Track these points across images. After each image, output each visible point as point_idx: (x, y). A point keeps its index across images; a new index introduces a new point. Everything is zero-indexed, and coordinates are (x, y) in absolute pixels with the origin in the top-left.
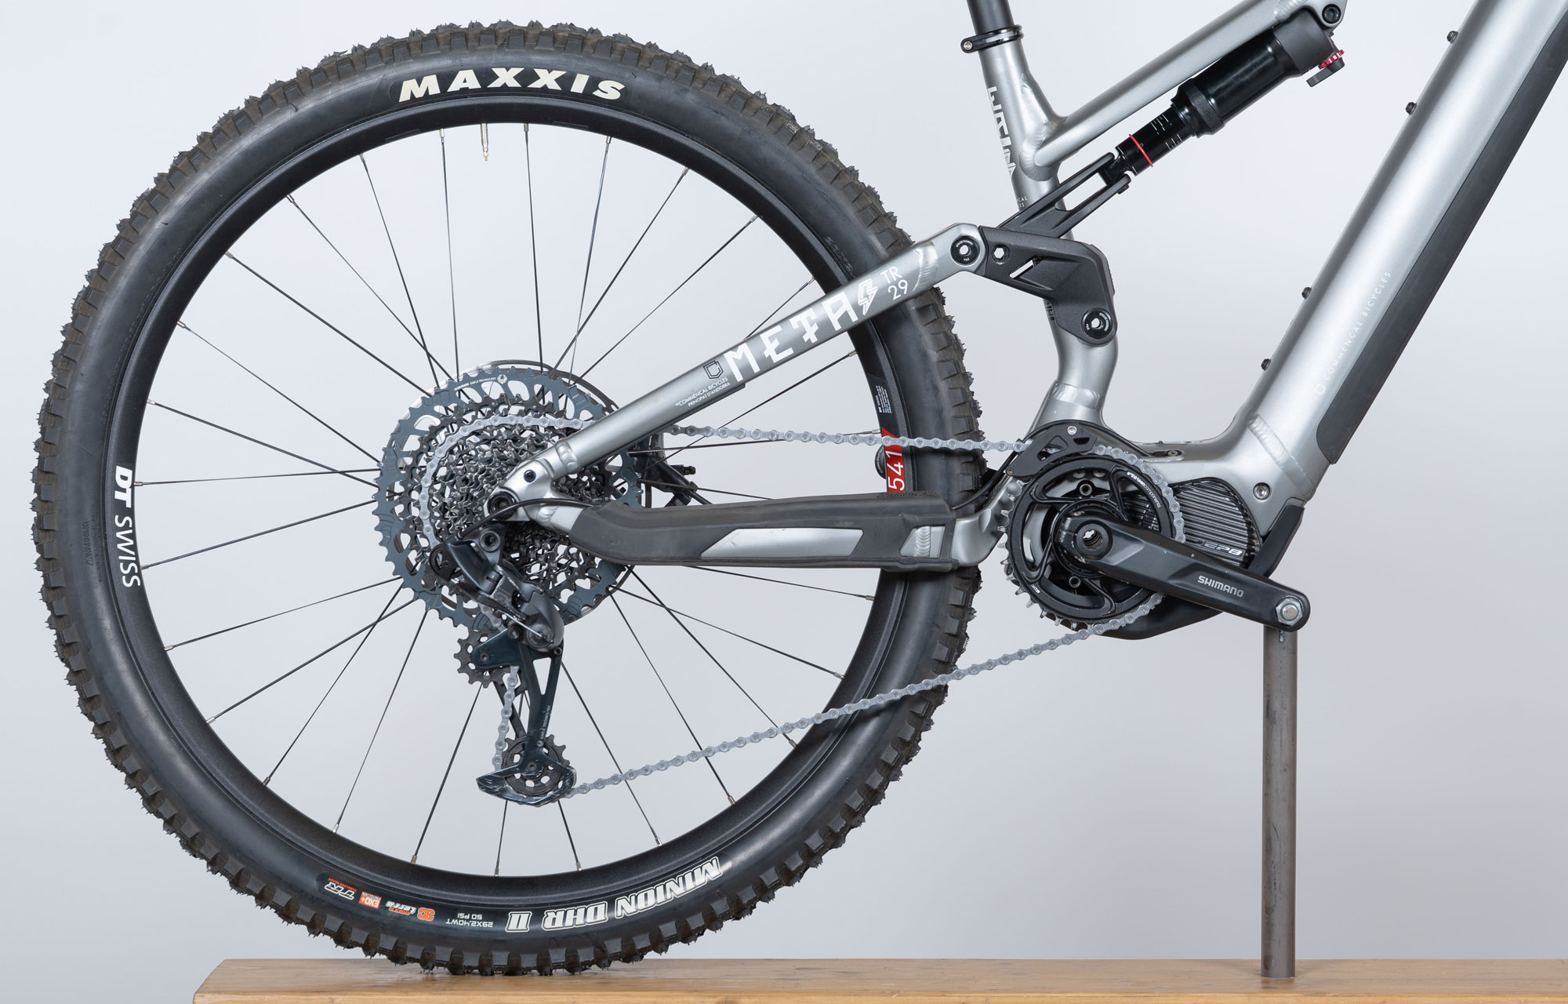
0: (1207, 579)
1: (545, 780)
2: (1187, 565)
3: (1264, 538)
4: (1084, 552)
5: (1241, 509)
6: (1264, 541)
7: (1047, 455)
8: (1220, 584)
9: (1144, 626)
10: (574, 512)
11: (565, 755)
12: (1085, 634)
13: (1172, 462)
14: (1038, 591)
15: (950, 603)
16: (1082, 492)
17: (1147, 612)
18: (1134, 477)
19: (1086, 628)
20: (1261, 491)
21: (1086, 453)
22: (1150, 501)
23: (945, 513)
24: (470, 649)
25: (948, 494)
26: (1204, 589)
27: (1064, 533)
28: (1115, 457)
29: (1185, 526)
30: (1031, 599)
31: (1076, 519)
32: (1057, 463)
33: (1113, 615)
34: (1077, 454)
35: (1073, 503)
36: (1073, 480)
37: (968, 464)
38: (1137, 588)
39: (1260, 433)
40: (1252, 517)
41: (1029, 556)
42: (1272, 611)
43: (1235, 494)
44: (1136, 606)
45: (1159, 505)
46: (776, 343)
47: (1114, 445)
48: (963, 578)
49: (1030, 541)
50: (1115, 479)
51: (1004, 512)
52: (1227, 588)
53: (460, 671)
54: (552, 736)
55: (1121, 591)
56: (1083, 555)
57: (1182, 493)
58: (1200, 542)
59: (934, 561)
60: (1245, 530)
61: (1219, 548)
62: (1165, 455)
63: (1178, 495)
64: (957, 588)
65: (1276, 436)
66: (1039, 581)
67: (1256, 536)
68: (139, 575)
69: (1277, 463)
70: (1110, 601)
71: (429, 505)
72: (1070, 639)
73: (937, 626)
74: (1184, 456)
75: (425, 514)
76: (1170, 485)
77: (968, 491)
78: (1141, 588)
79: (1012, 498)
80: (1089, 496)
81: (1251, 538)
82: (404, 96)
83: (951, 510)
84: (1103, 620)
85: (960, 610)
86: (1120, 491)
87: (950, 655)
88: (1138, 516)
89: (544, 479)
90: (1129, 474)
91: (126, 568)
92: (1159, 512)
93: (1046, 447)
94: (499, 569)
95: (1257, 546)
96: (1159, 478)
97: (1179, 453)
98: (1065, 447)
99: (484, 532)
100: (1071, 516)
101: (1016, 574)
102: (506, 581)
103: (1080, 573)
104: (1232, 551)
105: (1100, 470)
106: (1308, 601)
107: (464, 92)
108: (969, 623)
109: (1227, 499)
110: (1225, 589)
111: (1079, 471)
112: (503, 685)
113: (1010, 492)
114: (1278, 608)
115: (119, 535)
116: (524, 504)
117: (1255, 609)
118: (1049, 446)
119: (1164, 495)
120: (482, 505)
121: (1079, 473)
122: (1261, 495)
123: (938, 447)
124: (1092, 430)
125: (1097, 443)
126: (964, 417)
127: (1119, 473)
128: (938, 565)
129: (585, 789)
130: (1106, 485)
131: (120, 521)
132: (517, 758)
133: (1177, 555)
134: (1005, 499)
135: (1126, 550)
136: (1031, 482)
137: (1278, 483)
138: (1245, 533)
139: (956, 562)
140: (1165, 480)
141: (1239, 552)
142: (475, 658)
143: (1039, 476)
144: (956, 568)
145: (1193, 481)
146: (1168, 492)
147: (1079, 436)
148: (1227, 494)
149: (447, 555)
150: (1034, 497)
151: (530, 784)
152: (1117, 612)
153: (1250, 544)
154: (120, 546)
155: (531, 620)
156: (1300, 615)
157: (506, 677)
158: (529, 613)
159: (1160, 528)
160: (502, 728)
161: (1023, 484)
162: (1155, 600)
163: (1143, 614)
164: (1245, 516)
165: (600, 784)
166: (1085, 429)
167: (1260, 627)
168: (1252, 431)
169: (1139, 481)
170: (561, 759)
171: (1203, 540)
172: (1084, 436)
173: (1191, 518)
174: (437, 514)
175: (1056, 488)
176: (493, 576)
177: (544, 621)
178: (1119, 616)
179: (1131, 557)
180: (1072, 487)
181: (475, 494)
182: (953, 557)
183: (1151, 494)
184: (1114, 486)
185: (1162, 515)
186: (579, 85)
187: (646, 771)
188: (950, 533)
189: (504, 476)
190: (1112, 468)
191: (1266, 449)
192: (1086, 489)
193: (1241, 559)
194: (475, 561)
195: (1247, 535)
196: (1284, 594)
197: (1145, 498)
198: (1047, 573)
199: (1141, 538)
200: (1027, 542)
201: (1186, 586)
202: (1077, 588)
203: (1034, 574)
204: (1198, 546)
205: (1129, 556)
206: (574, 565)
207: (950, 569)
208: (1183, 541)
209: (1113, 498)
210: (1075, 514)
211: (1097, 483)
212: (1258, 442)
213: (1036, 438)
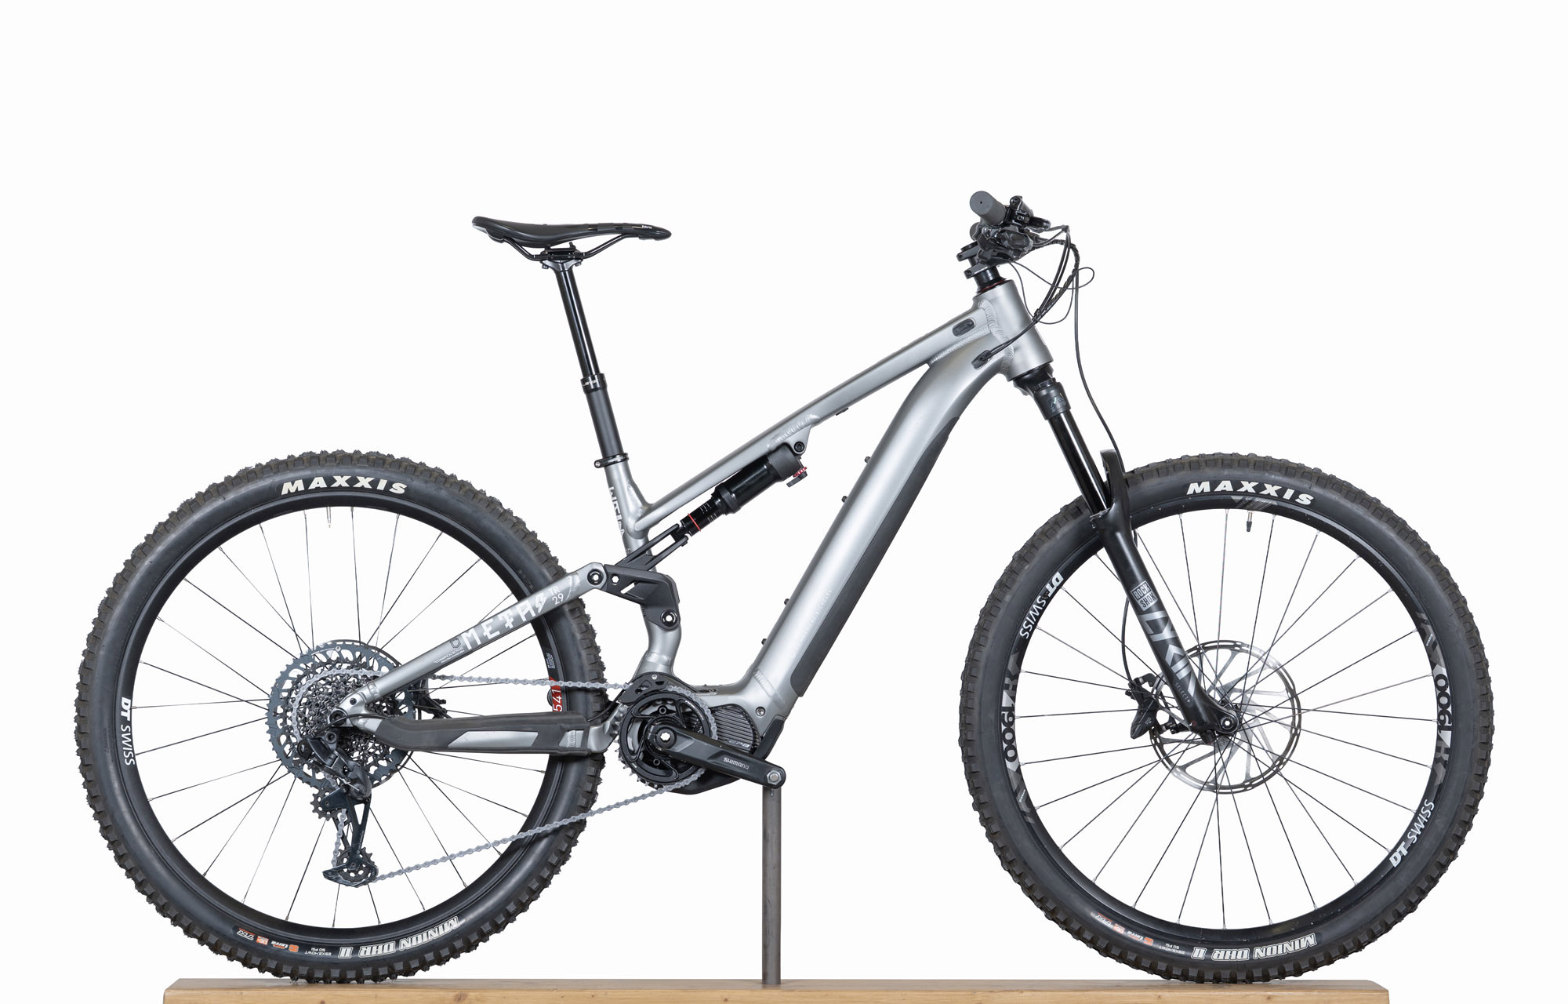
0: (730, 759)
1: (361, 872)
2: (718, 751)
3: (762, 738)
4: (661, 745)
5: (749, 721)
6: (762, 740)
7: (641, 691)
8: (738, 762)
9: (695, 787)
10: (379, 721)
11: (372, 859)
12: (662, 790)
13: (711, 695)
14: (636, 767)
15: (587, 774)
16: (661, 712)
17: (696, 779)
18: (689, 703)
19: (662, 787)
20: (760, 710)
21: (663, 690)
22: (698, 717)
23: (584, 723)
24: (319, 800)
25: (586, 713)
26: (729, 766)
27: (650, 735)
28: (678, 692)
29: (718, 731)
30: (632, 771)
31: (657, 726)
32: (646, 695)
33: (678, 780)
34: (657, 690)
35: (656, 717)
36: (655, 705)
37: (597, 697)
38: (691, 765)
39: (759, 679)
40: (753, 722)
41: (631, 748)
42: (766, 777)
43: (746, 713)
44: (690, 775)
45: (703, 719)
46: (490, 628)
47: (679, 686)
48: (594, 759)
49: (631, 739)
50: (679, 704)
51: (617, 723)
53: (314, 811)
54: (365, 848)
55: (683, 767)
56: (661, 747)
57: (716, 712)
58: (726, 740)
59: (578, 749)
60: (751, 733)
61: (737, 743)
62: (707, 691)
63: (714, 713)
64: (591, 765)
65: (769, 681)
66: (637, 761)
67: (757, 737)
68: (134, 758)
69: (769, 696)
70: (677, 773)
71: (297, 719)
72: (654, 793)
73: (580, 787)
74: (718, 692)
75: (294, 724)
76: (709, 708)
77: (597, 711)
78: (693, 765)
79: (621, 715)
80: (664, 714)
81: (755, 738)
82: (284, 492)
83: (587, 721)
84: (672, 783)
85: (593, 778)
86: (682, 711)
87: (587, 803)
88: (692, 725)
89: (361, 703)
90: (686, 701)
91: (127, 755)
92: (703, 722)
93: (640, 687)
94: (336, 752)
95: (758, 742)
96: (703, 704)
97: (715, 691)
98: (651, 686)
99: (327, 733)
100: (654, 726)
101: (624, 757)
102: (340, 759)
103: (659, 757)
104: (744, 745)
105: (670, 700)
106: (784, 771)
107: (318, 489)
109: (742, 716)
110: (741, 765)
111: (659, 700)
112: (338, 819)
113: (620, 712)
114: (768, 775)
115: (123, 736)
116: (349, 717)
117: (755, 776)
118: (642, 686)
119: (706, 713)
120: (326, 718)
122: (760, 713)
123: (581, 687)
124: (666, 677)
125: (668, 684)
126: (595, 670)
127: (681, 701)
128: (580, 752)
129: (383, 877)
130: (674, 708)
131: (124, 728)
132: (345, 860)
133: (712, 746)
134: (618, 716)
135: (686, 743)
136: (632, 706)
137: (770, 707)
138: (752, 735)
139: (590, 750)
140: (706, 705)
141: (748, 745)
142: (322, 804)
143: (636, 703)
144: (590, 753)
145: (722, 706)
146: (708, 712)
147: (659, 680)
148: (742, 713)
149: (307, 746)
150: (634, 714)
151: (352, 875)
152: (680, 779)
153: (754, 741)
154: (124, 742)
155: (353, 781)
156: (781, 779)
157: (339, 815)
158: (352, 778)
159: (704, 731)
160: (337, 844)
161: (628, 707)
162: (701, 771)
163: (694, 780)
164: (752, 725)
165: (391, 875)
166: (661, 676)
167: (760, 787)
168: (755, 678)
169: (692, 706)
170: (370, 861)
171: (729, 739)
172: (661, 680)
173: (720, 722)
174: (301, 724)
175: (646, 710)
176: (332, 756)
177: (361, 782)
178: (680, 781)
179: (688, 747)
180: (655, 709)
181: (323, 712)
182: (589, 747)
183: (699, 713)
184: (679, 709)
185: (705, 724)
186: (382, 486)
187: (417, 867)
188: (587, 734)
189: (339, 702)
190: (677, 698)
191: (763, 688)
192: (663, 710)
193: (749, 749)
194: (323, 748)
196: (771, 768)
197: (696, 715)
198: (641, 756)
199: (693, 737)
200: (629, 740)
201: (718, 763)
202: (657, 765)
203: (634, 757)
204: (725, 742)
205: (686, 747)
206: (378, 752)
207: (586, 754)
208: (716, 739)
209: (678, 715)
210: (657, 724)
211: (669, 707)
212: (759, 684)
213: (635, 682)
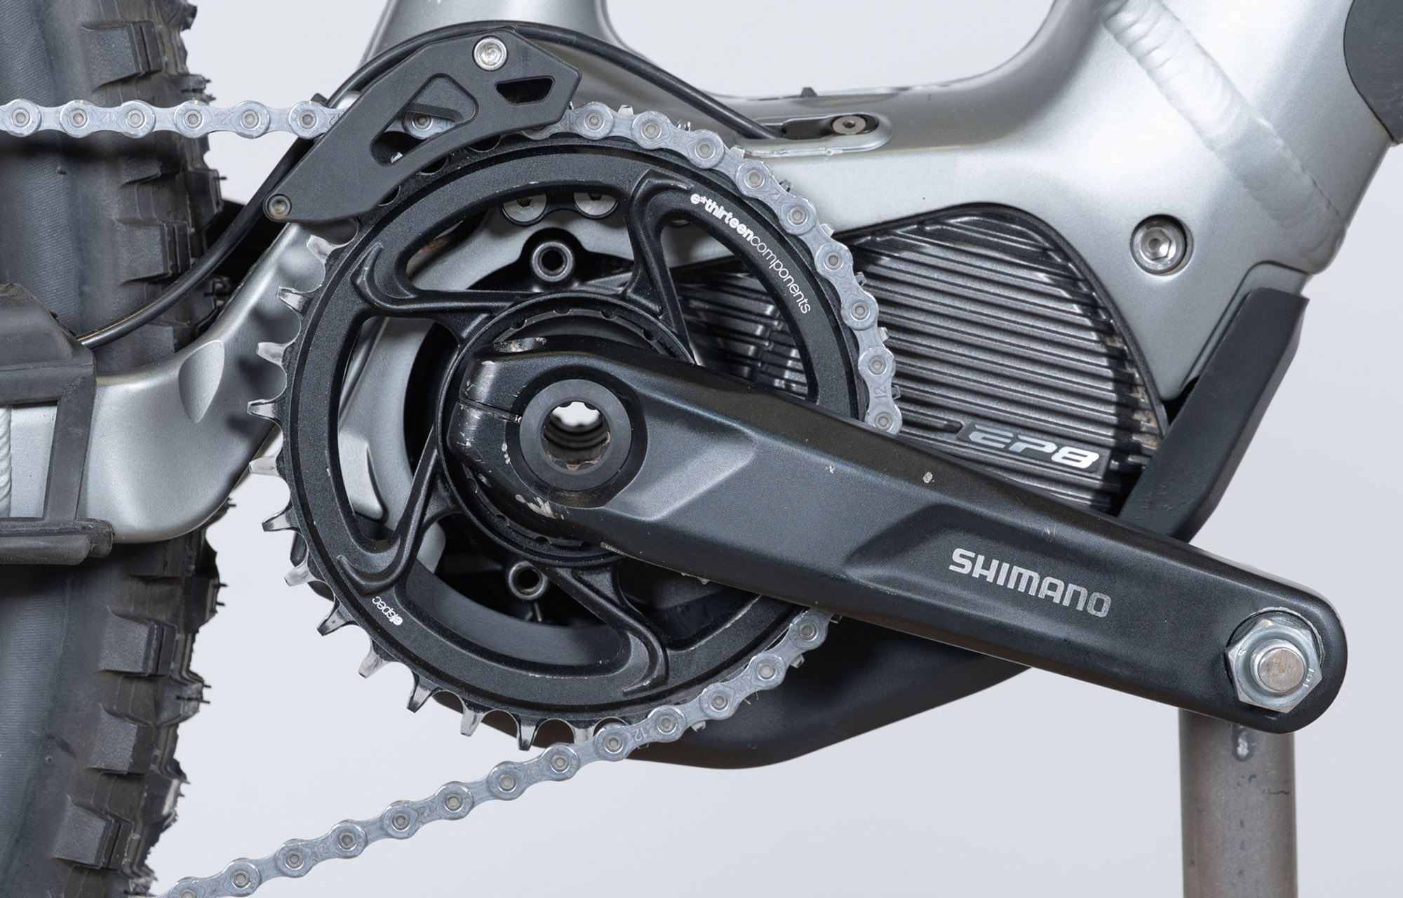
0: (981, 559)
2: (908, 511)
3: (1173, 406)
4: (547, 477)
5: (1091, 307)
6: (1171, 416)
7: (407, 143)
8: (1027, 573)
9: (770, 722)
12: (566, 759)
13: (849, 154)
14: (397, 620)
15: (103, 665)
16: (539, 271)
17: (777, 678)
18: (715, 209)
19: (569, 739)
20: (1155, 243)
21: (545, 134)
22: (774, 293)
23: (55, 358)
25: (82, 294)
26: (966, 594)
27: (476, 415)
28: (647, 142)
29: (899, 375)
30: (375, 647)
31: (513, 363)
32: (445, 169)
33: (660, 693)
34: (514, 137)
35: (506, 308)
36: (508, 228)
37: (149, 189)
38: (739, 597)
39: (1146, 43)
40: (1128, 333)
41: (361, 493)
42: (1214, 662)
43: (1067, 258)
44: (740, 658)
45: (803, 304)
47: (641, 102)
48: (148, 580)
49: (366, 445)
50: (648, 220)
51: (269, 350)
52: (1053, 587)
55: (687, 607)
56: (545, 489)
57: (885, 261)
58: (952, 429)
59: (24, 528)
60: (1104, 379)
61: (1019, 447)
62: (824, 131)
63: (872, 269)
64: (125, 616)
65: (1205, 53)
66: (400, 582)
67: (1144, 400)
69: (1211, 145)
70: (647, 644)
72: (515, 780)
73: (65, 747)
74: (888, 132)
76: (841, 236)
77: (151, 280)
78: (753, 596)
79: (293, 300)
80: (565, 283)
81: (1126, 406)
83: (75, 346)
84: (627, 711)
85: (144, 688)
86: (670, 260)
87: (114, 842)
88: (739, 347)
90: (695, 199)
92: (805, 328)
93: (402, 116)
95: (1150, 433)
96: (800, 210)
97: (872, 125)
98: (467, 111)
100: (495, 355)
101: (318, 561)
103: (543, 549)
104: (1063, 454)
105: (596, 191)
106: (1337, 622)
108: (183, 729)
109: (1042, 276)
110: (1045, 592)
111: (524, 196)
113: (290, 280)
114: (1236, 654)
117: (1154, 658)
118: (412, 112)
119: (822, 268)
121: (525, 204)
122: (1156, 258)
123: (26, 130)
124: (560, 53)
125: (576, 95)
126: (123, 25)
127: (664, 197)
128: (40, 543)
130: (618, 244)
133: (871, 477)
134: (272, 305)
135: (694, 466)
136: (356, 240)
137: (1216, 216)
138: (1107, 390)
139: (104, 530)
140: (821, 217)
141: (1088, 458)
143: (380, 219)
144: (105, 548)
145: (921, 220)
146: (833, 259)
147: (517, 74)
148: (1039, 258)
150: (368, 291)
152: (673, 682)
153: (1125, 427)
156: (1315, 675)
159: (812, 384)
161: (329, 248)
162: (805, 633)
163: (762, 685)
164: (1106, 331)
166: (533, 48)
167: (1167, 717)
168: (1118, 36)
169: (734, 223)
171: (964, 421)
172: (534, 71)
173: (921, 345)
175: (451, 260)
178: (681, 695)
179: (712, 493)
180: (505, 252)
182: (95, 510)
183: (778, 266)
184: (647, 248)
185: (817, 335)
188: (78, 431)
190: (636, 179)
191: (1169, 98)
192: (552, 260)
193: (1096, 481)
195: (1113, 397)
196: (1254, 601)
197: (755, 283)
198: (430, 547)
199: (745, 422)
200: (353, 451)
201: (910, 586)
202: (539, 600)
203: (382, 559)
204: (948, 443)
205: (703, 488)
207: (84, 554)
208: (894, 428)
209: (645, 285)
210: (515, 348)
211: (594, 238)
212: (1143, 73)
213: (370, 90)
